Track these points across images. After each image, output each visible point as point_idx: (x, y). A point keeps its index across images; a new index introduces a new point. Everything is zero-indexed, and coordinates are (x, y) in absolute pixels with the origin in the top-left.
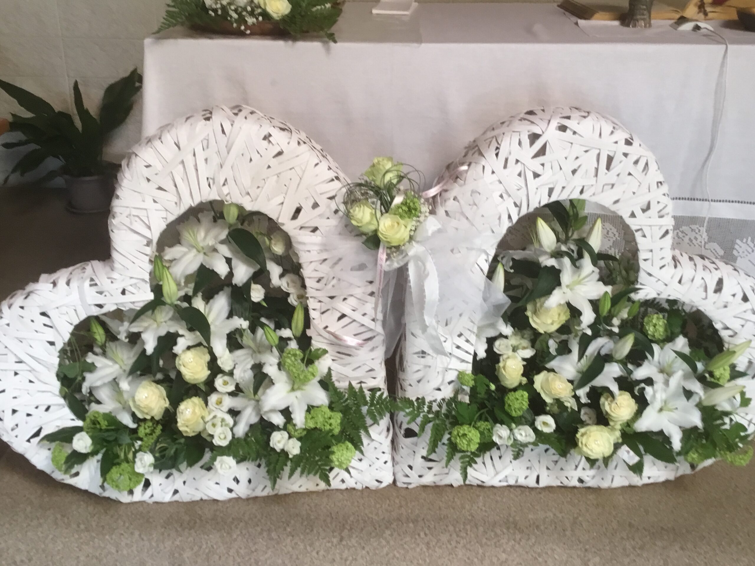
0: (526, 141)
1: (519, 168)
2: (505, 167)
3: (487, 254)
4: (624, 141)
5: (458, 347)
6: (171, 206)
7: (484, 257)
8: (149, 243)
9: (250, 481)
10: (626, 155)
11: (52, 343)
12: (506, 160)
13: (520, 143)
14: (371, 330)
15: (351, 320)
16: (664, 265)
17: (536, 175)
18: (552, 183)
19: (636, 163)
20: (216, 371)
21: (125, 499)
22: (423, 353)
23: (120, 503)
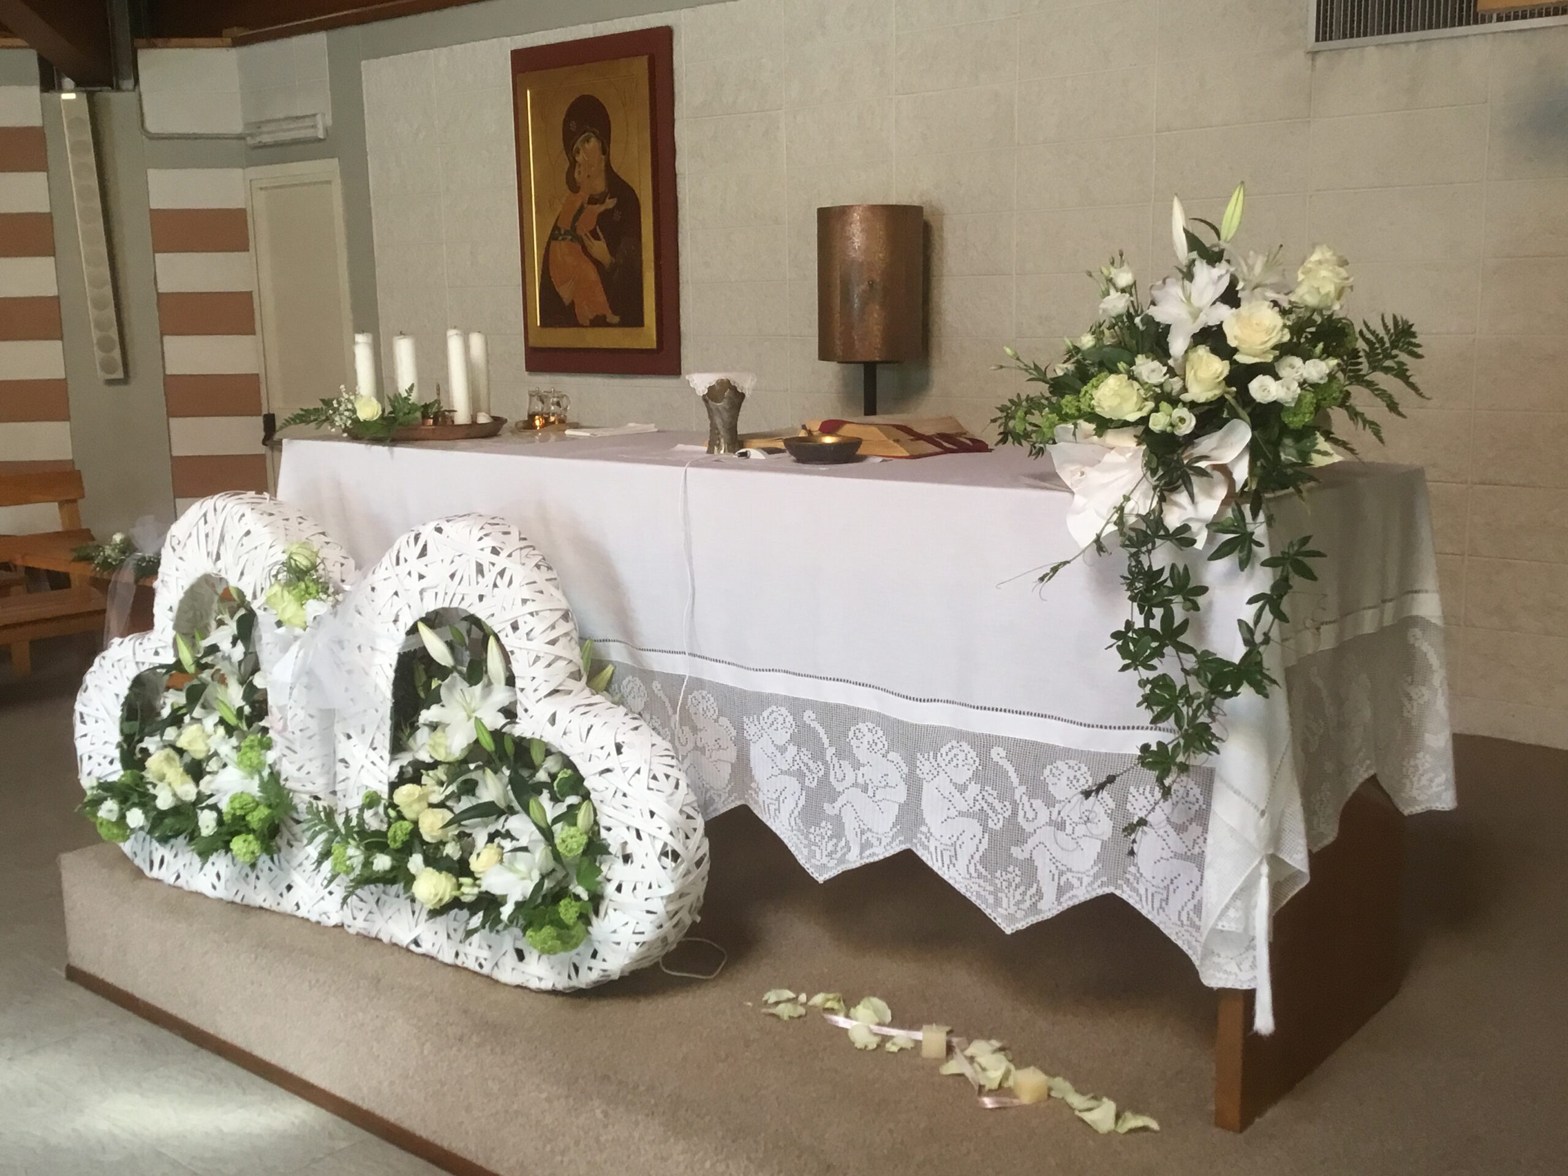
3: (388, 657)
5: (373, 763)
8: (171, 608)
11: (117, 696)
12: (398, 556)
16: (541, 699)
17: (421, 577)
18: (436, 587)
19: (502, 574)
20: (209, 750)
21: (149, 874)
22: (345, 762)
23: (146, 877)
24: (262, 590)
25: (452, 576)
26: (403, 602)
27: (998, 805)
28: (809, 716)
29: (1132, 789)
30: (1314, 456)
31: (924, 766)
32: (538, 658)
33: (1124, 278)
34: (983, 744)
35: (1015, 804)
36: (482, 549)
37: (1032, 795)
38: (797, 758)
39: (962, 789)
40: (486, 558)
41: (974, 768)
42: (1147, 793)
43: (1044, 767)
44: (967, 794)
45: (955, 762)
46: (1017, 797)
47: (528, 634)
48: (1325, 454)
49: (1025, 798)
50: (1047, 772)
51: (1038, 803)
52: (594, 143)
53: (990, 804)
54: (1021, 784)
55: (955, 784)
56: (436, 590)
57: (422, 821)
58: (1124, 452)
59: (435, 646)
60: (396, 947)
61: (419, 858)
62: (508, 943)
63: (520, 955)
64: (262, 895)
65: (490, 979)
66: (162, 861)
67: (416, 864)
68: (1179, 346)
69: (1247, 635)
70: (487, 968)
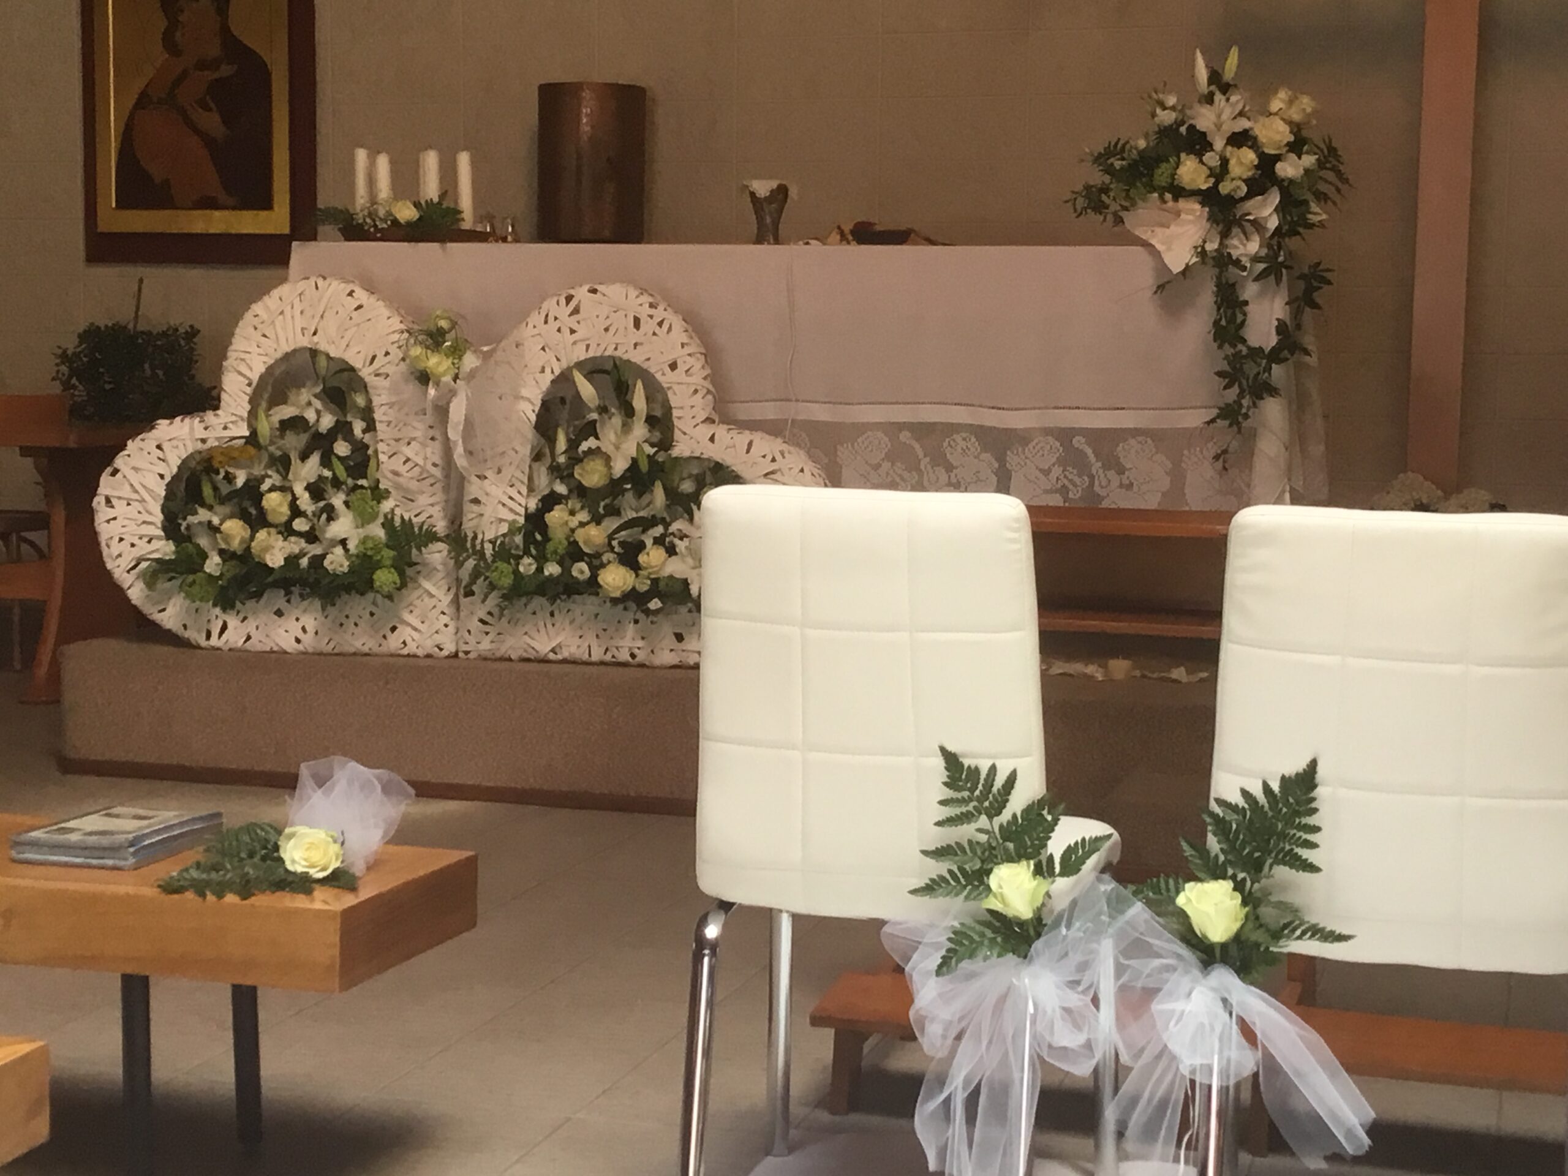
0: (563, 301)
1: (557, 324)
2: (546, 322)
3: (533, 404)
4: (648, 305)
5: (511, 498)
6: (271, 351)
7: (531, 407)
8: (249, 385)
9: (316, 633)
10: (651, 317)
11: (162, 476)
12: (547, 316)
13: (558, 304)
14: (432, 476)
15: (413, 465)
16: (698, 424)
17: (572, 331)
18: (588, 339)
19: (660, 324)
20: (296, 512)
21: (203, 643)
22: (476, 501)
23: (199, 647)
24: (374, 358)
25: (606, 330)
26: (550, 355)
27: (1077, 480)
28: (905, 436)
29: (1186, 452)
30: (1310, 216)
31: (1012, 460)
32: (696, 391)
33: (1171, 101)
34: (1065, 435)
35: (1092, 477)
36: (641, 305)
37: (1106, 467)
38: (891, 472)
39: (1046, 472)
40: (646, 310)
41: (1058, 454)
42: (1197, 453)
43: (1117, 445)
44: (1050, 477)
45: (1041, 452)
46: (1094, 472)
47: (687, 371)
48: (1315, 214)
49: (1101, 471)
50: (1120, 448)
51: (1111, 474)
53: (1071, 481)
54: (1097, 461)
55: (1041, 470)
56: (588, 342)
57: (580, 536)
58: (1193, 213)
59: (586, 390)
60: (528, 660)
61: (583, 565)
62: (667, 630)
63: (679, 638)
64: (360, 640)
65: (642, 666)
66: (224, 628)
67: (581, 570)
68: (1219, 144)
69: (1282, 328)
70: (641, 656)
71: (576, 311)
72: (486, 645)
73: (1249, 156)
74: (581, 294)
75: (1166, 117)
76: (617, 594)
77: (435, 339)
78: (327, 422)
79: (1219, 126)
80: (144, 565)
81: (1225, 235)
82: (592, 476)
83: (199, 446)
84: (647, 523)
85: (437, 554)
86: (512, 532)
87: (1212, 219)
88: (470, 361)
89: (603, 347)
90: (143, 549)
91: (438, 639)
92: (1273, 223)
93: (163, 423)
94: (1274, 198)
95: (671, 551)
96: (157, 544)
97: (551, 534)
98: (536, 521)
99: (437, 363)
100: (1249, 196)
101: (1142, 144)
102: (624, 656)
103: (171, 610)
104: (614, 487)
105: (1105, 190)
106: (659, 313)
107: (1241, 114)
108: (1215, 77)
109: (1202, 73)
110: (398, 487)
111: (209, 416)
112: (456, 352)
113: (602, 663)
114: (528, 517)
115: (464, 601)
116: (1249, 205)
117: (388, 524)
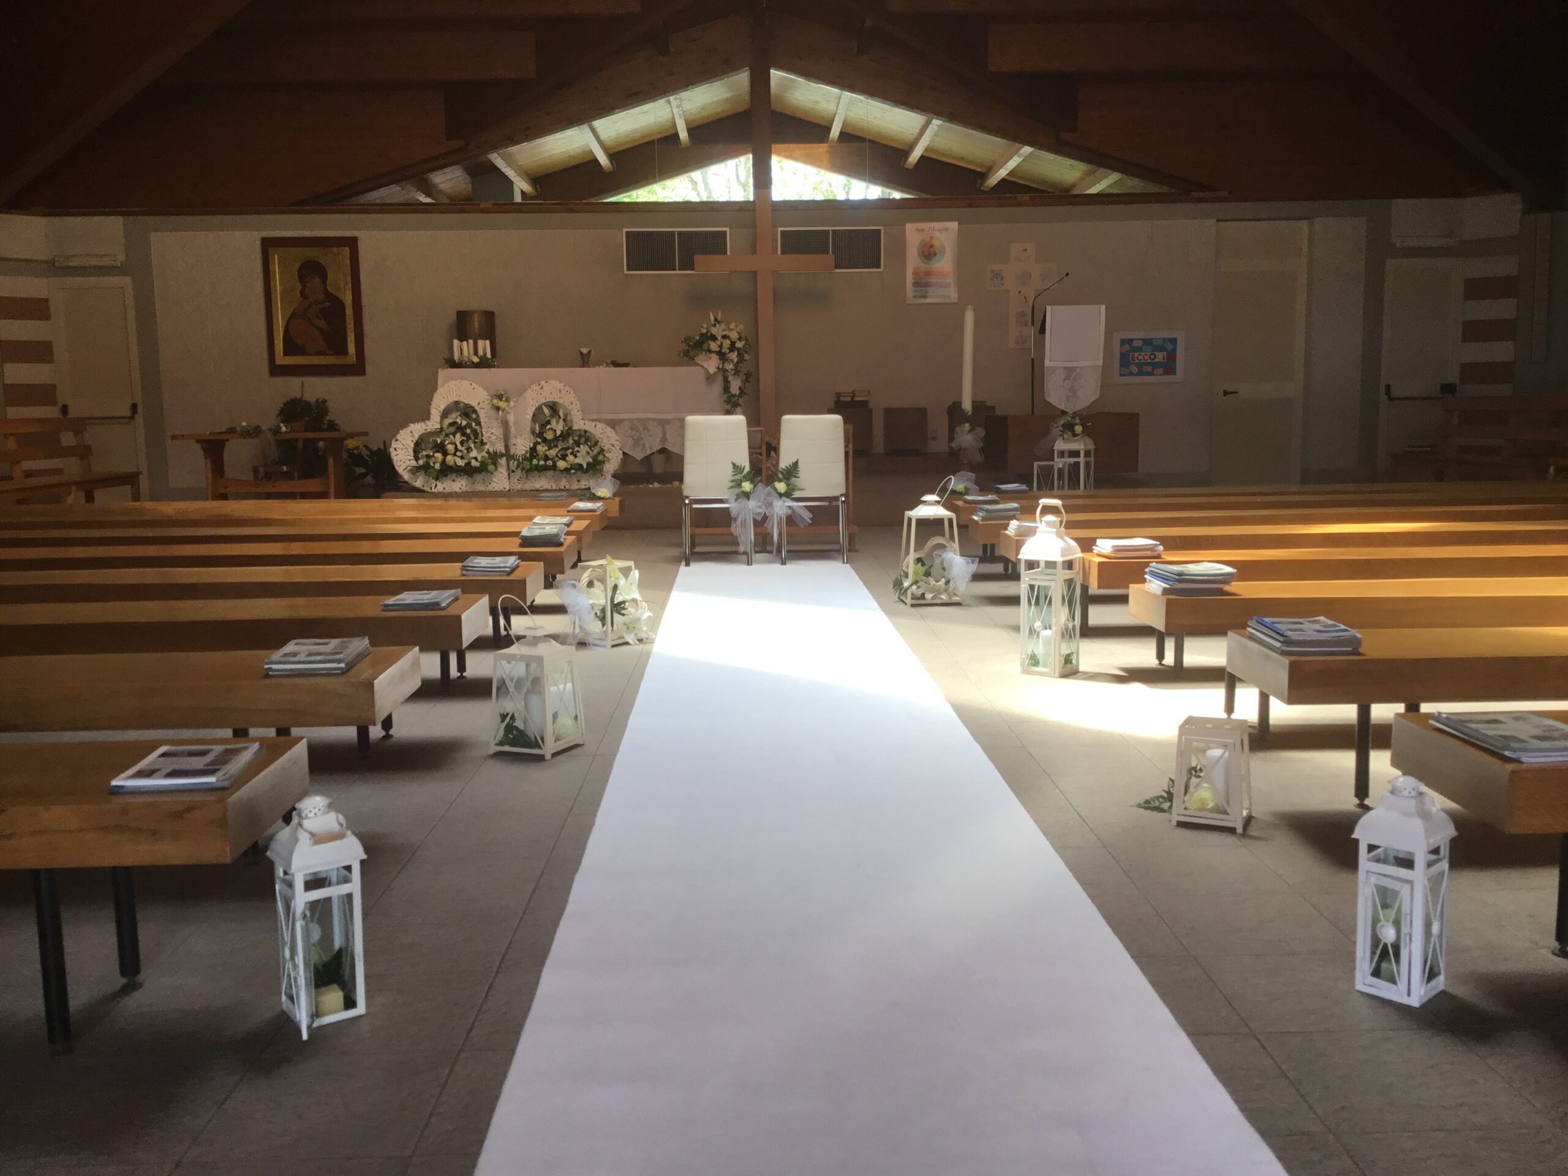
0: (538, 385)
1: (537, 392)
2: (533, 391)
3: (530, 415)
4: (563, 386)
5: (525, 443)
6: (446, 402)
8: (439, 412)
9: (466, 485)
10: (564, 389)
11: (412, 441)
12: (534, 389)
13: (536, 385)
14: (501, 438)
15: (494, 434)
17: (541, 394)
18: (546, 396)
19: (567, 391)
20: (457, 450)
21: (430, 491)
22: (515, 445)
23: (428, 492)
24: (479, 403)
25: (551, 393)
26: (534, 401)
30: (744, 358)
32: (579, 411)
33: (705, 326)
38: (632, 432)
47: (575, 405)
48: (746, 357)
52: (317, 280)
57: (547, 453)
58: (715, 357)
59: (546, 411)
60: (532, 490)
61: (550, 462)
62: (575, 478)
63: (579, 481)
64: (480, 487)
65: (568, 490)
66: (436, 486)
67: (550, 463)
68: (719, 338)
69: (740, 388)
70: (567, 487)
71: (542, 388)
72: (519, 487)
73: (728, 342)
74: (543, 383)
75: (704, 331)
76: (562, 469)
77: (500, 397)
78: (464, 423)
79: (718, 333)
80: (409, 468)
81: (723, 363)
82: (549, 436)
83: (424, 432)
84: (568, 448)
85: (503, 461)
86: (526, 452)
87: (720, 359)
88: (512, 404)
89: (550, 399)
90: (408, 463)
91: (505, 486)
92: (736, 360)
93: (412, 425)
94: (736, 353)
95: (576, 456)
96: (412, 462)
97: (538, 453)
98: (533, 450)
99: (502, 404)
100: (730, 352)
101: (698, 338)
102: (562, 487)
103: (419, 481)
104: (556, 439)
105: (688, 351)
106: (567, 388)
107: (724, 330)
108: (716, 320)
109: (712, 318)
110: (491, 442)
111: (427, 422)
112: (507, 400)
113: (555, 490)
114: (531, 449)
115: (512, 474)
116: (729, 355)
117: (488, 452)
